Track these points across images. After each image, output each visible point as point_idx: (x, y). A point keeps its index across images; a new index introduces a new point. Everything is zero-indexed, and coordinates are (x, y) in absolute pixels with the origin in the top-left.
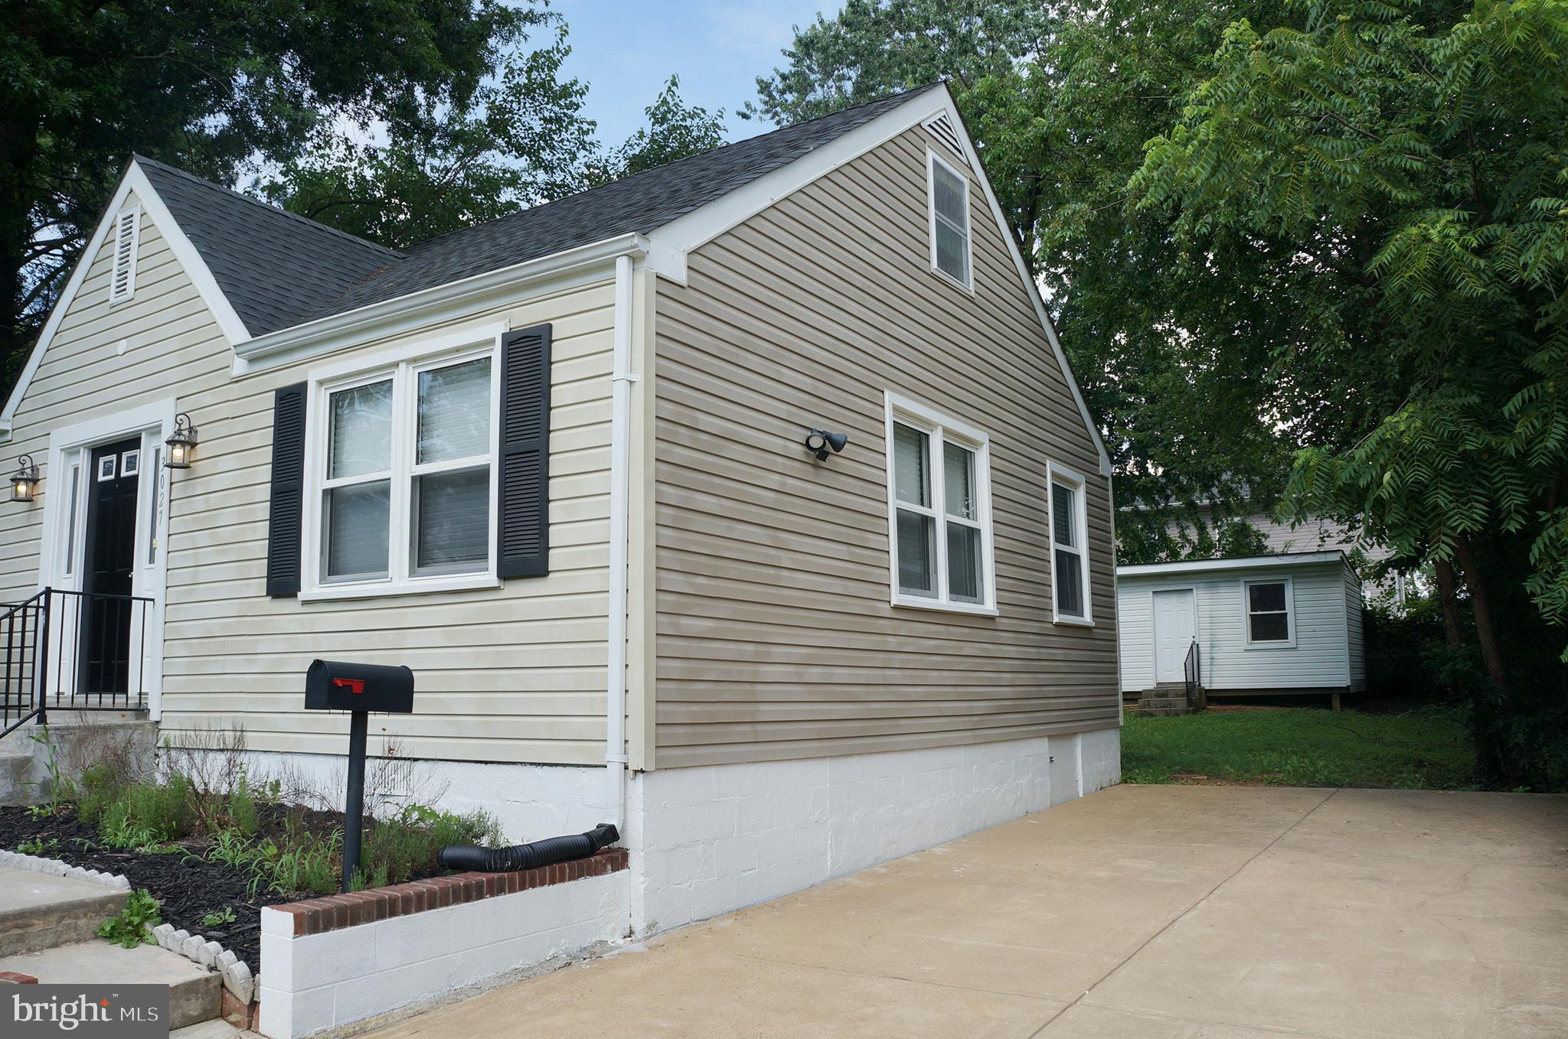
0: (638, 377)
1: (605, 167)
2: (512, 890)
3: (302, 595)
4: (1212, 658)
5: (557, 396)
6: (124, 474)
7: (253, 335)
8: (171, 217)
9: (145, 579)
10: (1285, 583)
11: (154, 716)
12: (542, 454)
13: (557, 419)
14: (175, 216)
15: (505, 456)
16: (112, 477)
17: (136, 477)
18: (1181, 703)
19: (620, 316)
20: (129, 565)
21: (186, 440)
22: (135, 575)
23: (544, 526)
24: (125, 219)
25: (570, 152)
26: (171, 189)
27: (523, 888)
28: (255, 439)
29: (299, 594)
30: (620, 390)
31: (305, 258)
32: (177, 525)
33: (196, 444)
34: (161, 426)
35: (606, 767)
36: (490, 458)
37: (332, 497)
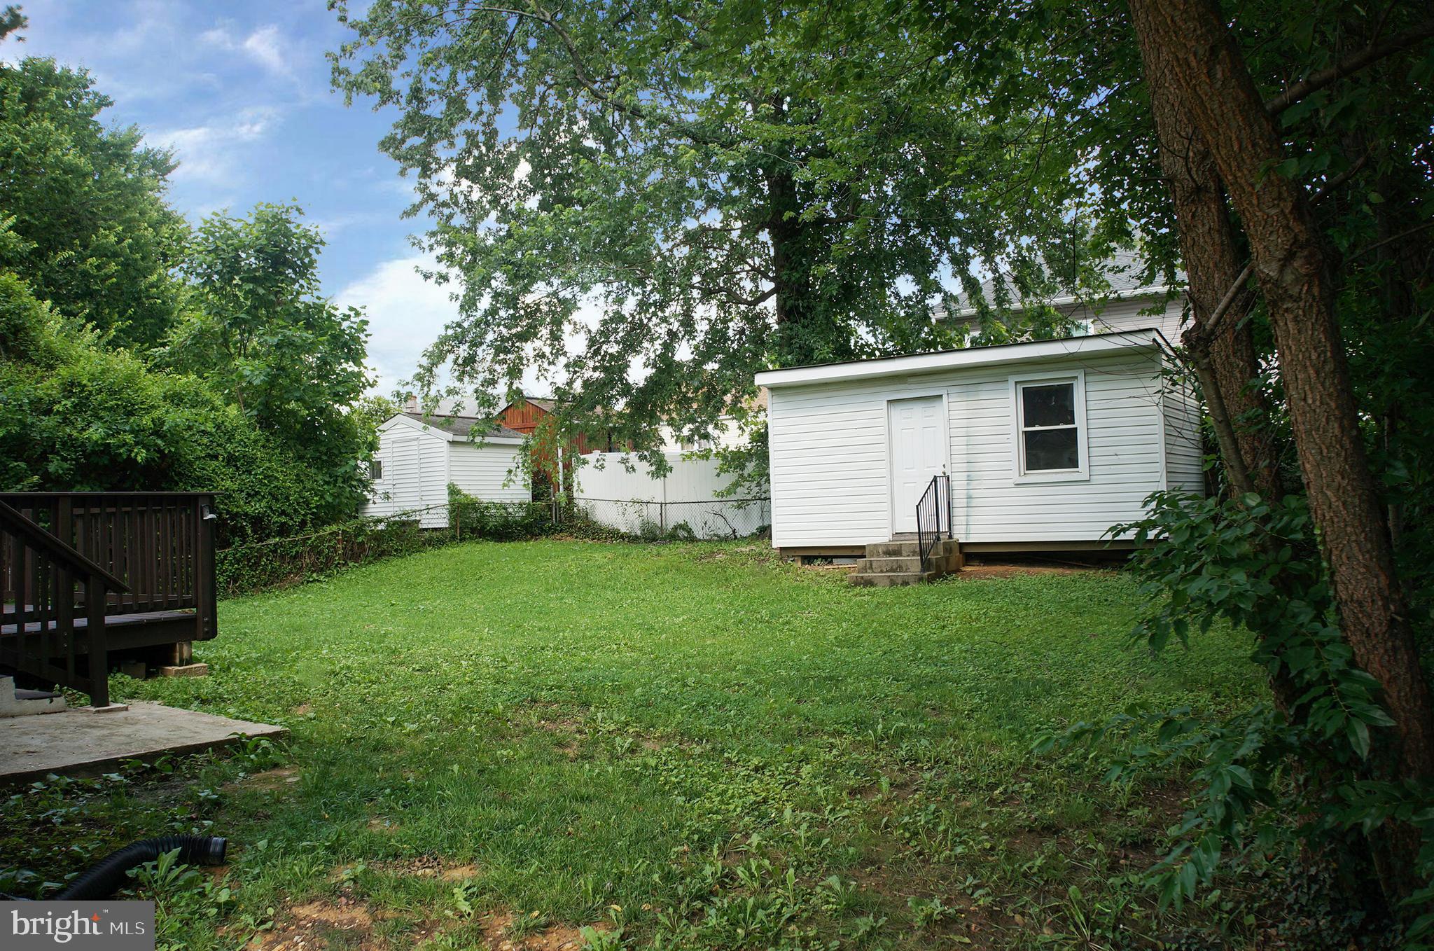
4: (969, 497)
10: (1075, 382)
18: (914, 565)
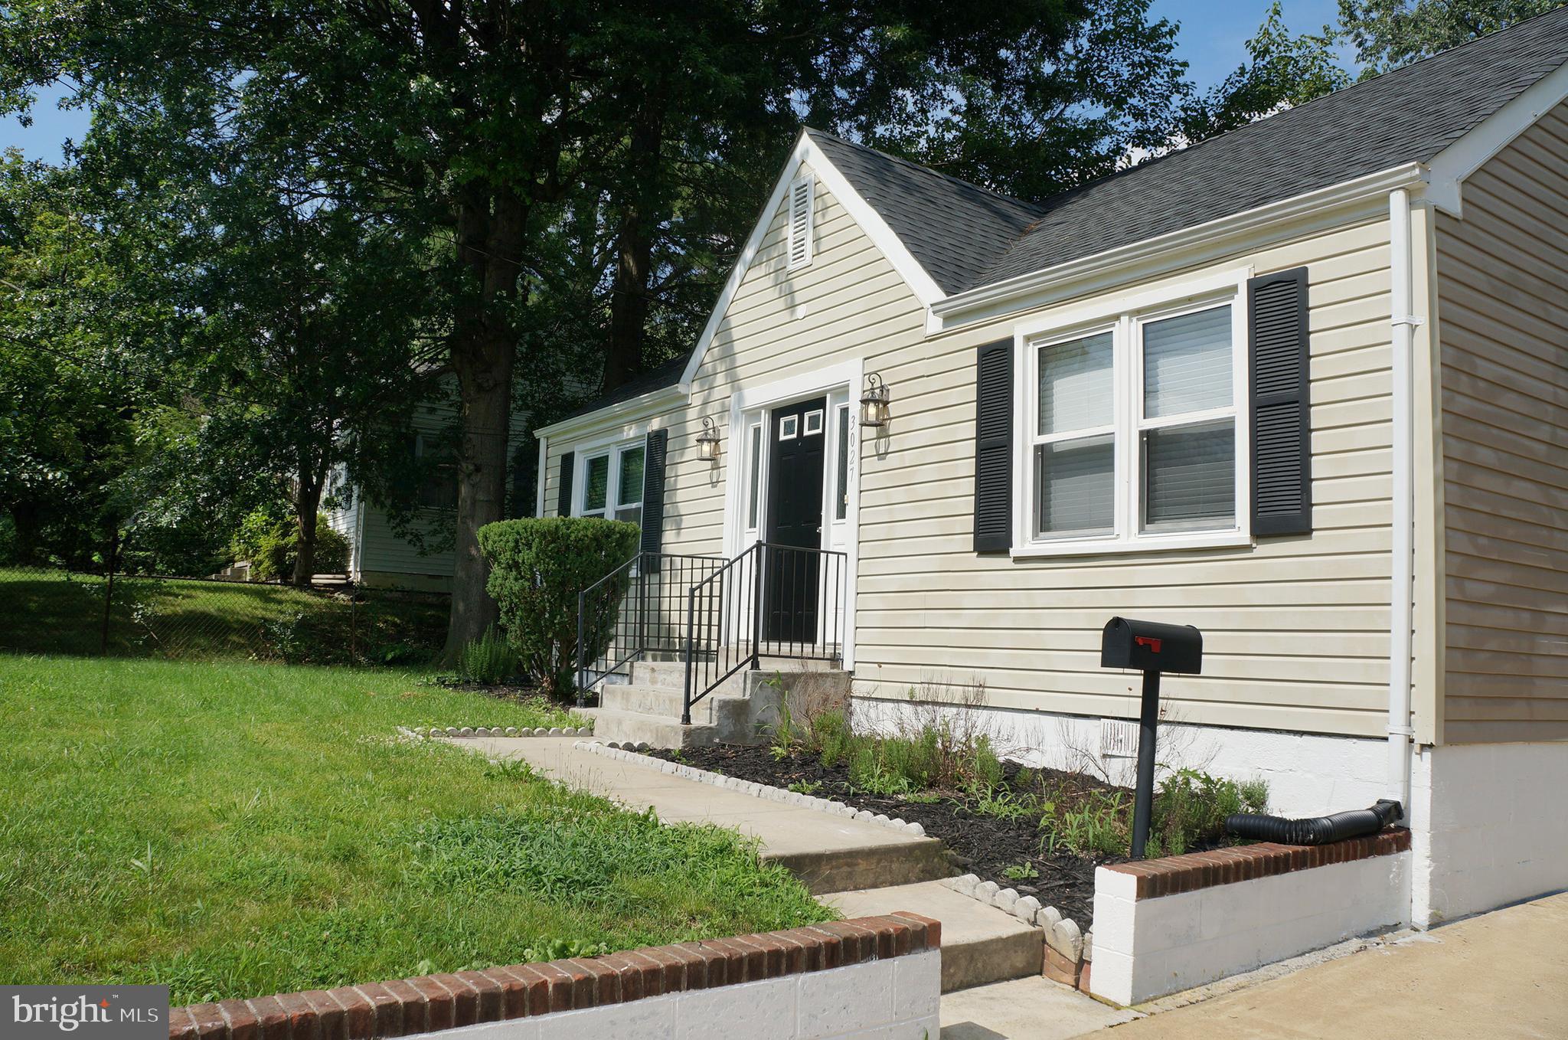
0: (1422, 318)
1: (1203, 109)
2: (1313, 865)
3: (1014, 551)
5: (1317, 343)
6: (807, 433)
7: (948, 294)
8: (848, 184)
9: (834, 534)
11: (848, 666)
12: (1301, 404)
13: (1317, 368)
14: (852, 182)
15: (1257, 408)
16: (794, 436)
17: (822, 436)
19: (1397, 254)
20: (818, 521)
21: (878, 398)
22: (823, 529)
23: (1305, 481)
24: (798, 189)
25: (1162, 96)
26: (842, 157)
27: (1322, 864)
28: (953, 396)
29: (1011, 550)
30: (1400, 335)
31: (965, 216)
32: (868, 482)
33: (888, 403)
34: (848, 385)
35: (1386, 739)
36: (1238, 410)
37: (1042, 451)
